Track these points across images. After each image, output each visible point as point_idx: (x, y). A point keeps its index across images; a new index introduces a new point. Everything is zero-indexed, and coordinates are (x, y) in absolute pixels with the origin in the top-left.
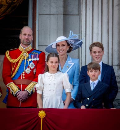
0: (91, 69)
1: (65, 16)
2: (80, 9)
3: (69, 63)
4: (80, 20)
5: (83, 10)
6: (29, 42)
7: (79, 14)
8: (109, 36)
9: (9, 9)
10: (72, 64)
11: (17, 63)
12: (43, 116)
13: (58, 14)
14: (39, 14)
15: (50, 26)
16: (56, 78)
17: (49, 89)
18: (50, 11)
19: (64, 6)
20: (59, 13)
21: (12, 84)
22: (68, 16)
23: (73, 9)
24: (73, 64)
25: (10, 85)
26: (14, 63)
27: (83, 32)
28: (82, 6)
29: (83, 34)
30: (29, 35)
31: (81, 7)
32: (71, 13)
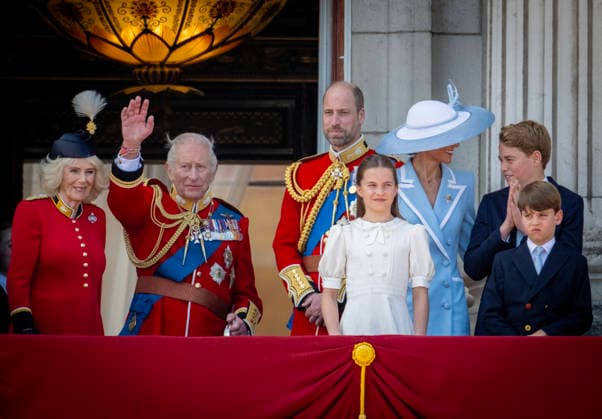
0: (528, 208)
1: (436, 36)
2: (486, 15)
3: (450, 186)
4: (484, 52)
5: (494, 19)
6: (342, 134)
7: (482, 32)
8: (577, 100)
9: (255, 17)
10: (458, 191)
11: (314, 200)
12: (366, 360)
13: (414, 32)
14: (353, 33)
15: (388, 70)
16: (388, 237)
17: (370, 272)
18: (388, 22)
19: (433, 5)
20: (417, 29)
21: (294, 271)
22: (444, 38)
23: (461, 15)
24: (462, 188)
25: (289, 274)
26: (306, 204)
27: (493, 91)
28: (491, 6)
29: (493, 96)
30: (342, 112)
31: (489, 8)
32: (456, 27)
